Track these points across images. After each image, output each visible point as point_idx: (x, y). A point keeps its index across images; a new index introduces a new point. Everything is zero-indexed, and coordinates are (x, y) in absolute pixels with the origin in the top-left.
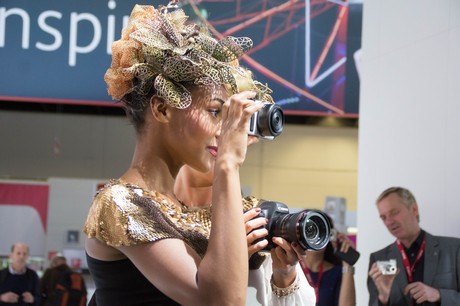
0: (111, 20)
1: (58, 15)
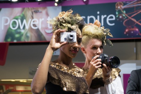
0: (98, 17)
1: (84, 17)
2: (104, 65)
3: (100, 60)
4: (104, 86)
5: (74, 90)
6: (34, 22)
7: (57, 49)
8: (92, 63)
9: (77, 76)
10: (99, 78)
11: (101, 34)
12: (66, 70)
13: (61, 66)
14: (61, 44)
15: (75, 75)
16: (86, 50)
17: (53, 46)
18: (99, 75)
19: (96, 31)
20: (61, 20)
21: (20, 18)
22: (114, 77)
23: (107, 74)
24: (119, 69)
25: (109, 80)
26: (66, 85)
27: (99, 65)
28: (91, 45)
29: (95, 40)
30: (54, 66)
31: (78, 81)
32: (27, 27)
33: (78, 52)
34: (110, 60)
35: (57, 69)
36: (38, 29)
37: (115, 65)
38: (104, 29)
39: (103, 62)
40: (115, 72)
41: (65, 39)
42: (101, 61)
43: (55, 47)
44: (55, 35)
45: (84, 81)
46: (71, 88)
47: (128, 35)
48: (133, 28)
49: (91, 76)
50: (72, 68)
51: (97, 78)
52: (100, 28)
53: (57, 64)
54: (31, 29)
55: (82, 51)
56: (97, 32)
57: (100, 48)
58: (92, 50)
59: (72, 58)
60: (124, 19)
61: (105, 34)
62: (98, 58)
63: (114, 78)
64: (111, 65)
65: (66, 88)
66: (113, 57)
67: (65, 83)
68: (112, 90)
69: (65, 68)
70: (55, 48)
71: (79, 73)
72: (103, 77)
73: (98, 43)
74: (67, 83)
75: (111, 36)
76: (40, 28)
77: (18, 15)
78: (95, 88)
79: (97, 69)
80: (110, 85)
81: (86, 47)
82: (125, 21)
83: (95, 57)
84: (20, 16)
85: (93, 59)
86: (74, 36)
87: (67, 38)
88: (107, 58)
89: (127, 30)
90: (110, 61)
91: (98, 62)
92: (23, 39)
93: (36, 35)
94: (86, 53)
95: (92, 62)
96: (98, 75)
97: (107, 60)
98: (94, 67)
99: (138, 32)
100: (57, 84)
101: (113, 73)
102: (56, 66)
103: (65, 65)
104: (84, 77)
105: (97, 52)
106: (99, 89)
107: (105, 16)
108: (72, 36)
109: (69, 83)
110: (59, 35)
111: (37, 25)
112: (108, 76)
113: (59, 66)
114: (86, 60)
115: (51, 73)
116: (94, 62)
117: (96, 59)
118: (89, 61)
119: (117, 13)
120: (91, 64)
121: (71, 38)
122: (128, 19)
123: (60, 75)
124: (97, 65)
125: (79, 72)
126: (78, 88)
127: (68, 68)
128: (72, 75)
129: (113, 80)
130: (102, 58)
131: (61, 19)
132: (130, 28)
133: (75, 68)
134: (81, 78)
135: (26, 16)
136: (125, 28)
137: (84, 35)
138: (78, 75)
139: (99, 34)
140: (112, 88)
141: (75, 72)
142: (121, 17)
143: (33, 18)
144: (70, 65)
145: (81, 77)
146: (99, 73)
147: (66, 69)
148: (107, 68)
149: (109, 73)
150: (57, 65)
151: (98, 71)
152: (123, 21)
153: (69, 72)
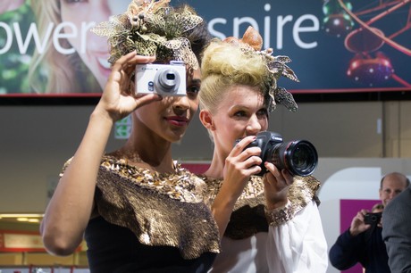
0: (267, 20)
1: (223, 21)
2: (271, 166)
3: (257, 150)
4: (267, 231)
5: (172, 242)
6: (62, 31)
7: (125, 114)
8: (232, 159)
9: (183, 200)
10: (253, 205)
11: (261, 73)
12: (150, 181)
13: (134, 168)
14: (139, 101)
15: (178, 197)
16: (215, 119)
17: (112, 106)
18: (252, 196)
19: (247, 61)
20: (135, 23)
21: (17, 17)
22: (300, 202)
23: (279, 193)
24: (314, 179)
25: (282, 211)
26: (148, 227)
27: (253, 165)
28: (229, 106)
29: (243, 91)
30: (113, 167)
31: (185, 215)
32: (41, 48)
33: (187, 121)
34: (288, 150)
35: (123, 176)
36: (76, 55)
37: (302, 167)
38: (272, 57)
39: (265, 156)
40: (301, 188)
41: (151, 85)
42: (260, 155)
43: (118, 108)
44: (120, 71)
45: (207, 215)
46: (164, 235)
47: (357, 79)
48: (374, 56)
49: (229, 199)
50: (170, 174)
51: (247, 207)
52: (258, 52)
53: (123, 161)
54: (53, 54)
55: (203, 122)
56: (248, 65)
57: (257, 114)
58: (233, 121)
59: (170, 143)
60: (348, 28)
61: (275, 71)
62: (250, 145)
63: (299, 208)
64: (290, 167)
65: (147, 236)
66: (296, 142)
67: (146, 221)
68: (292, 243)
69: (146, 174)
70: (118, 111)
71: (190, 190)
72: (265, 203)
73: (253, 99)
74: (152, 220)
75: (293, 77)
76: (82, 52)
77: (12, 7)
78: (240, 238)
79: (248, 179)
80: (285, 228)
81: (214, 112)
82: (349, 36)
83: (242, 143)
84: (17, 11)
85: (235, 149)
86: (178, 76)
87: (157, 82)
88: (278, 145)
89: (355, 65)
90: (287, 156)
91: (250, 156)
92: (28, 87)
93: (70, 74)
94: (214, 129)
95: (234, 156)
96: (249, 197)
97: (277, 150)
98: (239, 171)
99: (390, 69)
100: (120, 222)
101: (296, 192)
102: (118, 168)
103: (146, 165)
104: (206, 202)
105: (249, 128)
106: (254, 240)
107: (289, 18)
108: (171, 77)
109: (157, 220)
110: (130, 72)
111: (72, 43)
112: (282, 200)
113: (128, 167)
114: (216, 151)
115: (104, 190)
116: (238, 157)
117: (244, 149)
118: (224, 155)
119: (325, 10)
120: (228, 162)
121: (170, 83)
122: (361, 29)
123: (130, 196)
124: (248, 167)
125: (191, 187)
126: (186, 236)
127: (158, 174)
128: (167, 196)
129: (295, 212)
130: (264, 144)
131: (136, 20)
132: (365, 58)
133: (179, 173)
134: (196, 206)
135: (36, 11)
136: (351, 58)
137: (210, 73)
138: (188, 197)
139: (255, 70)
140: (290, 238)
141: (178, 188)
142: (337, 22)
143: (59, 18)
144: (162, 163)
145: (197, 201)
146: (254, 192)
147: (150, 177)
148: (277, 174)
149: (285, 191)
150: (124, 165)
151: (250, 184)
152: (344, 34)
153: (158, 187)
